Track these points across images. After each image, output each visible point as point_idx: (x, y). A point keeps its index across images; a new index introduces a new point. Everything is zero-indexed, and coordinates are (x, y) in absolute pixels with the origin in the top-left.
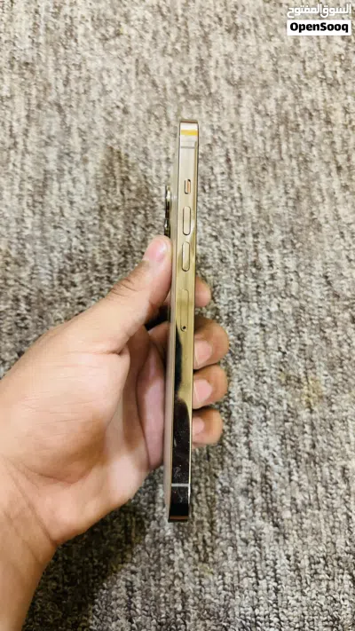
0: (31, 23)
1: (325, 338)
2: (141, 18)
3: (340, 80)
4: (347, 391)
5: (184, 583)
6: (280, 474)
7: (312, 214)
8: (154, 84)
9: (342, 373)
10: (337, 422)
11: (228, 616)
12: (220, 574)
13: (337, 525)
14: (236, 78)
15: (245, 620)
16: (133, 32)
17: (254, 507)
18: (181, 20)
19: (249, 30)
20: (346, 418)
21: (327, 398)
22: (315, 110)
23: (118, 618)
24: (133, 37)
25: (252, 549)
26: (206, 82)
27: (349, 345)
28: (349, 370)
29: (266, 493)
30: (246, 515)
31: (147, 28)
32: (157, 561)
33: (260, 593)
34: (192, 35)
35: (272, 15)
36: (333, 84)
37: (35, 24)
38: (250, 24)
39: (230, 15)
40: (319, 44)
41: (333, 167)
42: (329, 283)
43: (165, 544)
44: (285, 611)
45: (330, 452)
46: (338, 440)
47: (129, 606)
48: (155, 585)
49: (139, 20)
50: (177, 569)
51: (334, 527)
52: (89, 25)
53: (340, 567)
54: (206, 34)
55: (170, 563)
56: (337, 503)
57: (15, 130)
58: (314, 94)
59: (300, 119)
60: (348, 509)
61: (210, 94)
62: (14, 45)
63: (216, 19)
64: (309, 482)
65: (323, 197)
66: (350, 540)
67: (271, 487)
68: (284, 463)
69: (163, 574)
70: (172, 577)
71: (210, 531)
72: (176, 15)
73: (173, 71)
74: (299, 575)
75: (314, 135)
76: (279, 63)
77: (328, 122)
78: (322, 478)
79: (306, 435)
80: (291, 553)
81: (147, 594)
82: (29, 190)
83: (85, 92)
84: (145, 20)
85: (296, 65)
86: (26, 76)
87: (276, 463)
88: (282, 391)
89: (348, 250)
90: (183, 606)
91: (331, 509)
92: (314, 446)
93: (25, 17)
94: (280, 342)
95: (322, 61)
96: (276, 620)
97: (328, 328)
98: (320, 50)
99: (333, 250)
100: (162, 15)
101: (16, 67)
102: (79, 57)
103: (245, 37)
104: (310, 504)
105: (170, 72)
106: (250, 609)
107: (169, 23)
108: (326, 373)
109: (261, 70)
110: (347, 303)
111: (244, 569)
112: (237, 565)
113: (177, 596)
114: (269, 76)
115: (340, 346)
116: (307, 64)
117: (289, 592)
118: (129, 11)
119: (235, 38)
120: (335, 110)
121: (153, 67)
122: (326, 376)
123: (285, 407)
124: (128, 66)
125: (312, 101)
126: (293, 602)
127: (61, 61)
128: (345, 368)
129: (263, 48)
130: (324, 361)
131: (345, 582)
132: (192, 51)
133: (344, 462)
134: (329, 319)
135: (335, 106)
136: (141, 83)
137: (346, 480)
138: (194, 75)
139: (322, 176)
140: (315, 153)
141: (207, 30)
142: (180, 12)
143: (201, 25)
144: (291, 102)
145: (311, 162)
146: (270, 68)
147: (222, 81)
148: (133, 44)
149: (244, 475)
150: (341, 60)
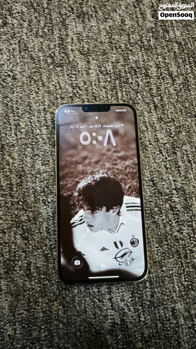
1: (154, 222)
2: (20, 11)
3: (153, 45)
4: (171, 257)
6: (132, 317)
8: (32, 58)
9: (167, 245)
10: (166, 278)
14: (86, 49)
16: (15, 21)
17: (118, 342)
18: (46, 11)
19: (91, 15)
20: (172, 275)
21: (159, 263)
22: (138, 68)
24: (16, 25)
26: (66, 55)
27: (170, 225)
28: (171, 242)
29: (125, 332)
31: (24, 18)
34: (54, 21)
35: (106, 4)
36: (149, 49)
38: (92, 11)
39: (78, 5)
40: (138, 22)
41: (152, 106)
42: (155, 185)
45: (164, 299)
46: (168, 291)
49: (18, 13)
54: (64, 20)
56: (171, 333)
58: (137, 57)
59: (128, 74)
60: (179, 337)
61: (69, 61)
63: (70, 9)
64: (152, 321)
65: (146, 127)
67: (127, 326)
68: (134, 309)
72: (43, 8)
73: (44, 47)
75: (138, 85)
76: (113, 36)
77: (147, 75)
78: (160, 317)
79: (147, 289)
84: (23, 13)
85: (124, 38)
87: (129, 310)
89: (166, 162)
91: (168, 338)
92: (152, 296)
95: (141, 34)
97: (157, 215)
98: (139, 25)
99: (156, 163)
100: (34, 8)
103: (89, 20)
104: (153, 336)
105: (42, 48)
107: (39, 14)
108: (157, 245)
109: (101, 43)
110: (167, 197)
114: (106, 46)
115: (165, 227)
116: (131, 36)
118: (12, 7)
119: (83, 22)
120: (151, 66)
121: (30, 46)
122: (158, 247)
124: (14, 46)
125: (136, 62)
128: (169, 241)
129: (102, 27)
130: (155, 238)
132: (55, 32)
133: (173, 305)
134: (157, 209)
135: (151, 63)
136: (23, 57)
137: (175, 318)
138: (58, 49)
139: (146, 113)
140: (140, 97)
141: (64, 17)
142: (46, 6)
143: (60, 14)
144: (122, 63)
145: (138, 103)
146: (107, 41)
147: (77, 52)
148: (16, 30)
149: (110, 321)
150: (153, 32)
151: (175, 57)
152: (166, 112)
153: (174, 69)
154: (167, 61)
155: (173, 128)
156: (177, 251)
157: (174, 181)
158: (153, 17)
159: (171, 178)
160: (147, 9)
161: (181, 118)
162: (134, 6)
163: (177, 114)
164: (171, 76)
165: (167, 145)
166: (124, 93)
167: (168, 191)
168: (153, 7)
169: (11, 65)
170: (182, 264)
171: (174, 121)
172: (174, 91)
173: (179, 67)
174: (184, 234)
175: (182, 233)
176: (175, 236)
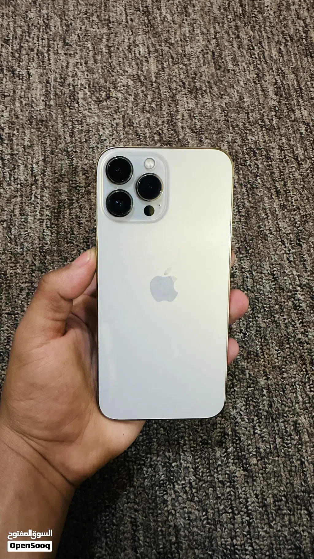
0: (44, 90)
1: (274, 322)
2: (125, 84)
3: (275, 125)
4: (294, 362)
5: (176, 519)
6: (246, 428)
7: (259, 227)
8: (137, 134)
9: (289, 348)
10: (287, 386)
11: (212, 545)
12: (204, 511)
13: (293, 468)
14: (198, 127)
15: (226, 549)
16: (119, 95)
17: (228, 455)
18: (155, 85)
19: (205, 91)
20: (295, 383)
21: (279, 368)
22: (258, 149)
23: (125, 549)
24: (120, 99)
25: (228, 490)
26: (175, 131)
27: (293, 326)
28: (294, 345)
29: (237, 444)
30: (222, 461)
31: (130, 91)
32: (154, 501)
33: (236, 526)
34: (163, 96)
35: (222, 79)
36: (270, 129)
37: (47, 91)
38: (206, 86)
39: (191, 80)
40: (258, 99)
41: (273, 191)
42: (275, 279)
43: (160, 487)
44: (257, 541)
45: (284, 410)
47: (134, 538)
48: (154, 521)
49: (124, 86)
50: (170, 507)
51: (291, 471)
52: (87, 91)
53: (298, 504)
54: (174, 95)
55: (165, 502)
56: (292, 451)
57: (35, 170)
58: (257, 137)
59: (246, 156)
60: (301, 456)
61: (179, 139)
62: (32, 107)
63: (181, 83)
64: (269, 434)
65: (267, 214)
66: (305, 481)
67: (239, 438)
68: (248, 419)
69: (159, 512)
70: (166, 514)
71: (194, 475)
72: (151, 82)
73: (151, 123)
74: (266, 511)
75: (258, 168)
76: (229, 114)
77: (268, 158)
78: (279, 431)
79: (264, 397)
80: (258, 492)
81: (147, 528)
82: (47, 215)
83: (86, 141)
84: (128, 86)
85: (242, 116)
86: (41, 130)
87: (243, 420)
88: (245, 364)
89: (289, 254)
90: (176, 537)
91: (288, 456)
92: (270, 406)
93: (40, 86)
94: (241, 325)
95: (262, 112)
96: (250, 548)
97: (277, 313)
98: (259, 103)
99: (277, 254)
100: (141, 81)
101: (34, 123)
102: (81, 115)
103: (202, 96)
104: (271, 452)
105: (148, 124)
106: (229, 539)
107: (146, 87)
108: (277, 348)
109: (216, 120)
110: (290, 294)
111: (222, 507)
112: (216, 503)
113: (171, 529)
114: (222, 124)
115: (287, 327)
116: (250, 114)
117: (259, 525)
118: (116, 80)
119: (196, 97)
120: (273, 148)
121: (135, 121)
122: (278, 350)
123: (248, 375)
124: (117, 121)
125: (255, 142)
126: (263, 534)
127: (67, 119)
128: (292, 344)
129: (217, 103)
130: (275, 339)
131: (303, 516)
132: (164, 108)
133: (295, 418)
134: (277, 307)
135: (273, 145)
136: (127, 133)
137: (298, 433)
138: (167, 126)
139: (266, 199)
140: (259, 181)
141: (174, 92)
142: (154, 79)
143: (170, 89)
144: (239, 143)
145: (257, 188)
146: (223, 118)
147: (188, 130)
148: (121, 104)
149: (219, 430)
150: (276, 111)
151: (302, 138)
152: (289, 198)
153: (300, 152)
154: (292, 143)
155: (297, 217)
156: (301, 356)
157: (299, 276)
158: (276, 95)
159: (295, 273)
160: (269, 86)
161: (308, 206)
162: (255, 82)
163: (303, 200)
164: (296, 159)
165: (291, 235)
166: (241, 176)
167: (291, 287)
168: (276, 83)
169: (114, 141)
170: (306, 371)
171: (299, 209)
172: (300, 177)
173: (306, 150)
174: (310, 337)
175: (307, 336)
176: (299, 339)
